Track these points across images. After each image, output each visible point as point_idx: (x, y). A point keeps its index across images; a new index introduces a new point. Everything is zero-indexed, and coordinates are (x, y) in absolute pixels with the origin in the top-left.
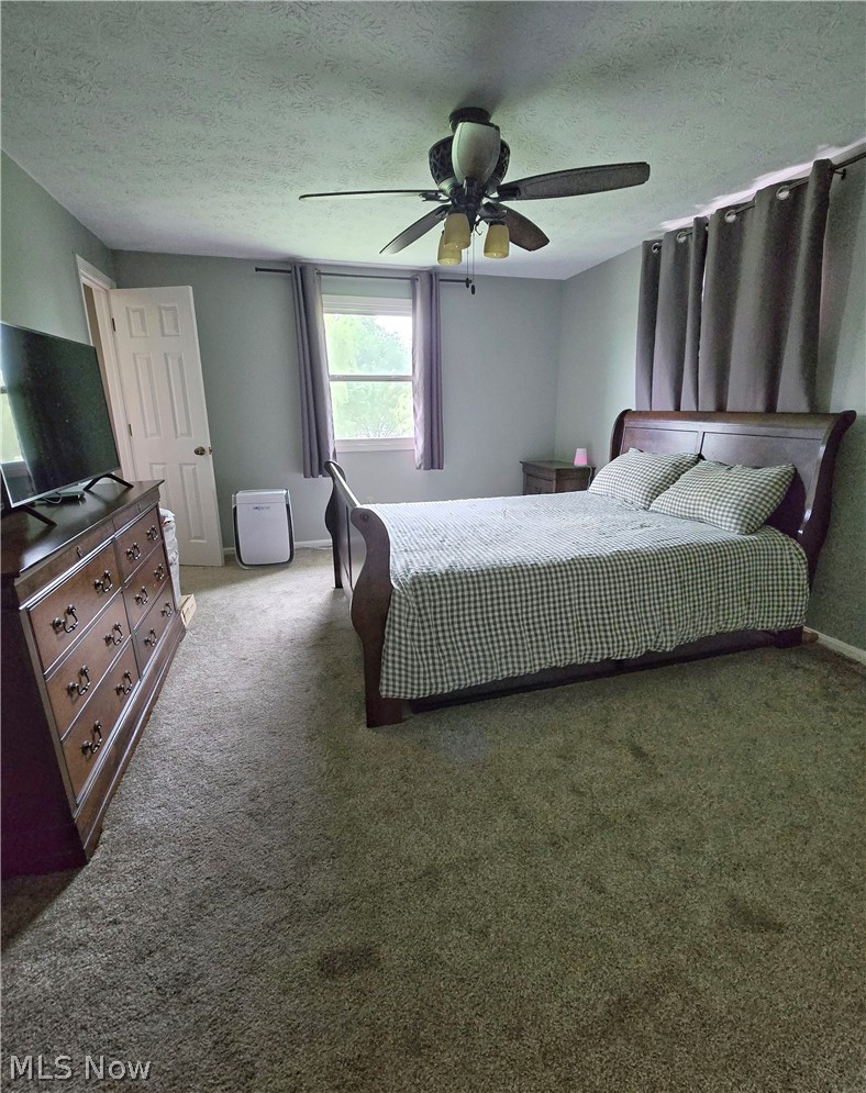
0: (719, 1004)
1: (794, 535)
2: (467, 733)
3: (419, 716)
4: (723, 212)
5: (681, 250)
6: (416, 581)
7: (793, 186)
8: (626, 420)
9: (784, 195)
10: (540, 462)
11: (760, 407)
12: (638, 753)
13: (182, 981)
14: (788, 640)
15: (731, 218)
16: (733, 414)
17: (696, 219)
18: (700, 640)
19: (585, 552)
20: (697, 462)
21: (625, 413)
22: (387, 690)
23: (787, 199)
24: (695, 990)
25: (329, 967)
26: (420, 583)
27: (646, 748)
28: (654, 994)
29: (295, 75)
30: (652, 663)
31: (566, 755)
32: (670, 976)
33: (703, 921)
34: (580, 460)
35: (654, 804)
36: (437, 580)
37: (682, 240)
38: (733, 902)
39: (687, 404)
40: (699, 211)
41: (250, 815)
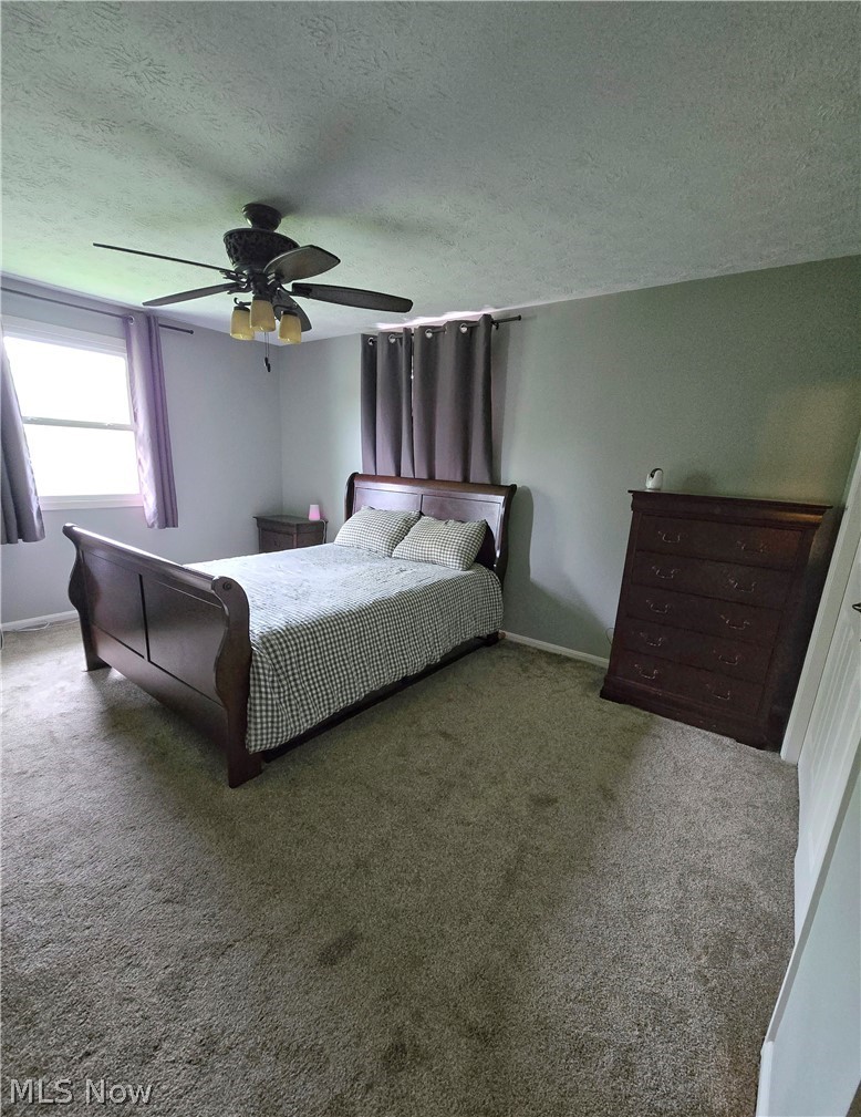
0: (549, 847)
1: (491, 568)
2: (323, 762)
3: (273, 763)
4: (423, 329)
5: (393, 349)
6: (265, 640)
7: (470, 325)
8: (356, 482)
9: (464, 330)
10: (274, 516)
11: (459, 478)
12: (445, 735)
13: (209, 1045)
14: (492, 641)
15: (429, 335)
16: (443, 482)
17: (405, 329)
18: (454, 649)
19: (378, 596)
20: (419, 518)
21: (354, 476)
22: (256, 746)
23: (466, 333)
24: (537, 848)
25: (329, 958)
26: (269, 641)
27: (449, 731)
28: (520, 860)
29: (100, 117)
30: (430, 671)
31: (403, 753)
32: (523, 848)
33: (525, 813)
34: (314, 516)
35: (470, 763)
36: (282, 636)
37: (393, 341)
38: (532, 797)
39: (406, 471)
40: (404, 322)
41: (168, 901)
